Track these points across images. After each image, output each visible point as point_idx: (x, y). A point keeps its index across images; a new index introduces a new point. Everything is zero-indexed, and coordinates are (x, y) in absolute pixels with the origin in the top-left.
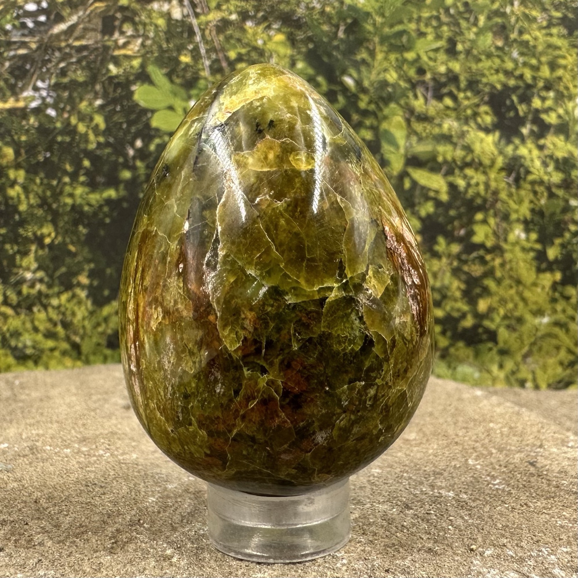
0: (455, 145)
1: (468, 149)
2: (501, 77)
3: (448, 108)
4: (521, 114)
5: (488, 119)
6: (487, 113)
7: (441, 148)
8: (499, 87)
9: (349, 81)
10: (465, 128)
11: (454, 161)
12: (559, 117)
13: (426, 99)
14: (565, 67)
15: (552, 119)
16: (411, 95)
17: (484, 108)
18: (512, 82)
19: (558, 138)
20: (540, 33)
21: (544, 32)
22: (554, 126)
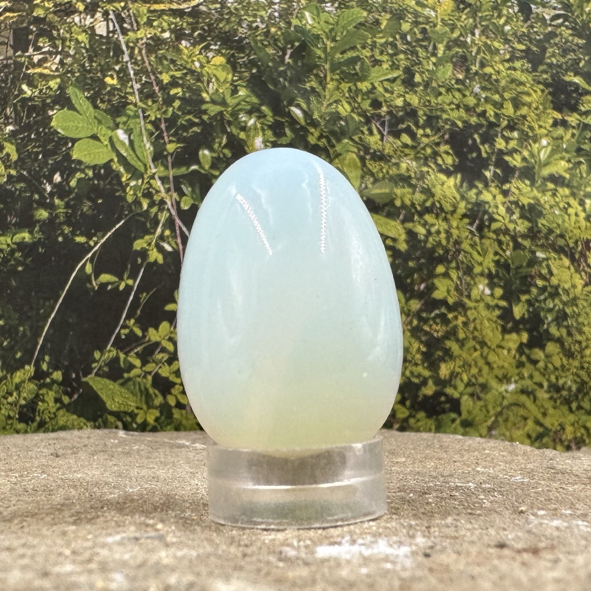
0: (414, 187)
1: (428, 192)
2: (462, 113)
3: (406, 146)
4: (484, 155)
5: (449, 160)
6: (447, 153)
7: (398, 191)
8: (460, 124)
9: (297, 112)
10: (425, 169)
11: (413, 205)
12: (524, 159)
13: (382, 136)
14: (529, 105)
15: (516, 161)
16: (365, 129)
17: (444, 148)
18: (474, 120)
19: (523, 182)
20: (503, 65)
21: (507, 65)
22: (520, 169)
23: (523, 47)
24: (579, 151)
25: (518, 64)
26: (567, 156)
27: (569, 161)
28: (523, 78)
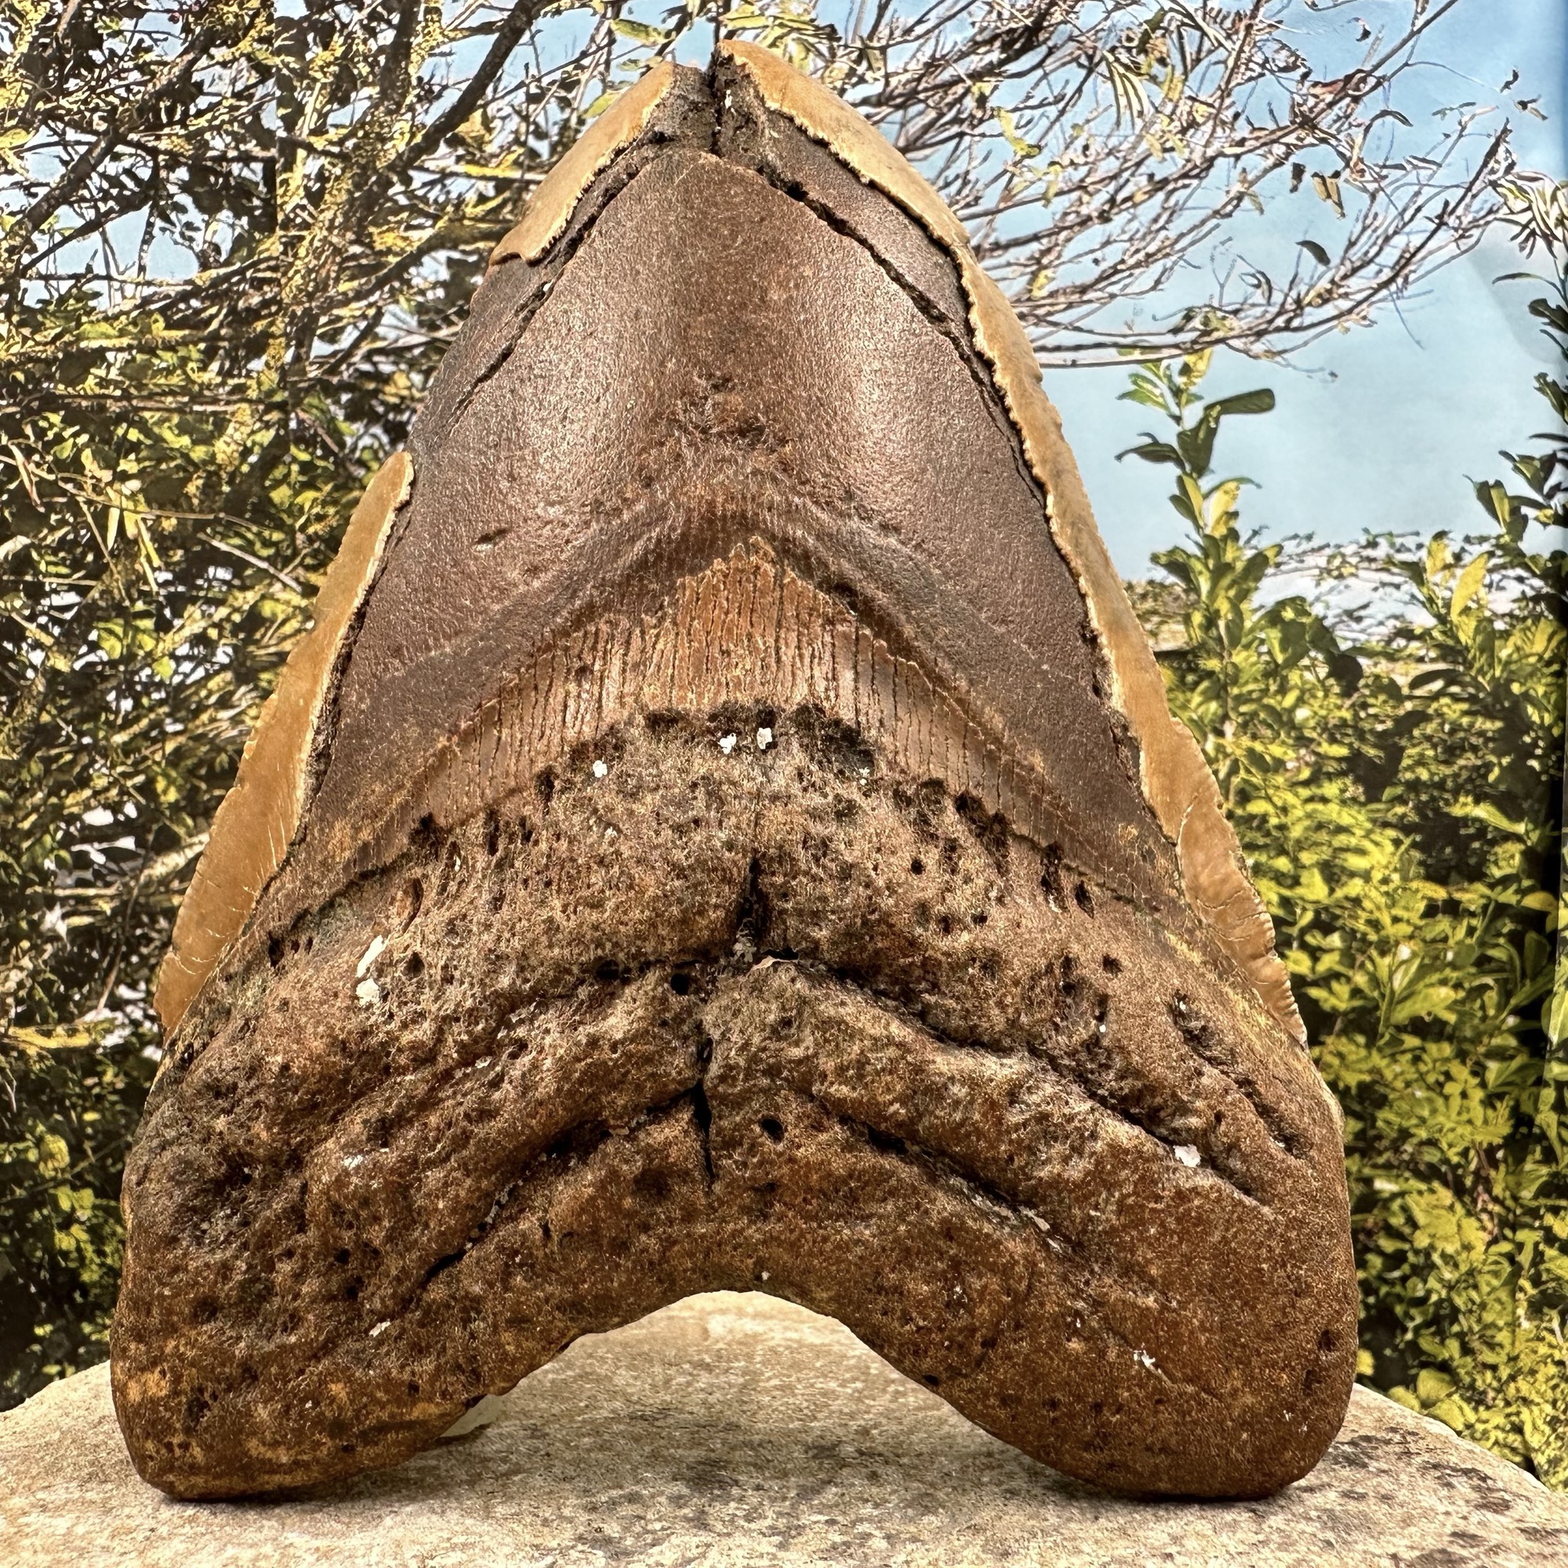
12: (1356, 992)
15: (1337, 998)
19: (1352, 1041)
20: (1296, 795)
21: (1305, 793)
22: (1345, 1014)
23: (1343, 751)
24: (1483, 963)
25: (1331, 789)
26: (1454, 975)
27: (1458, 986)
28: (1346, 817)
